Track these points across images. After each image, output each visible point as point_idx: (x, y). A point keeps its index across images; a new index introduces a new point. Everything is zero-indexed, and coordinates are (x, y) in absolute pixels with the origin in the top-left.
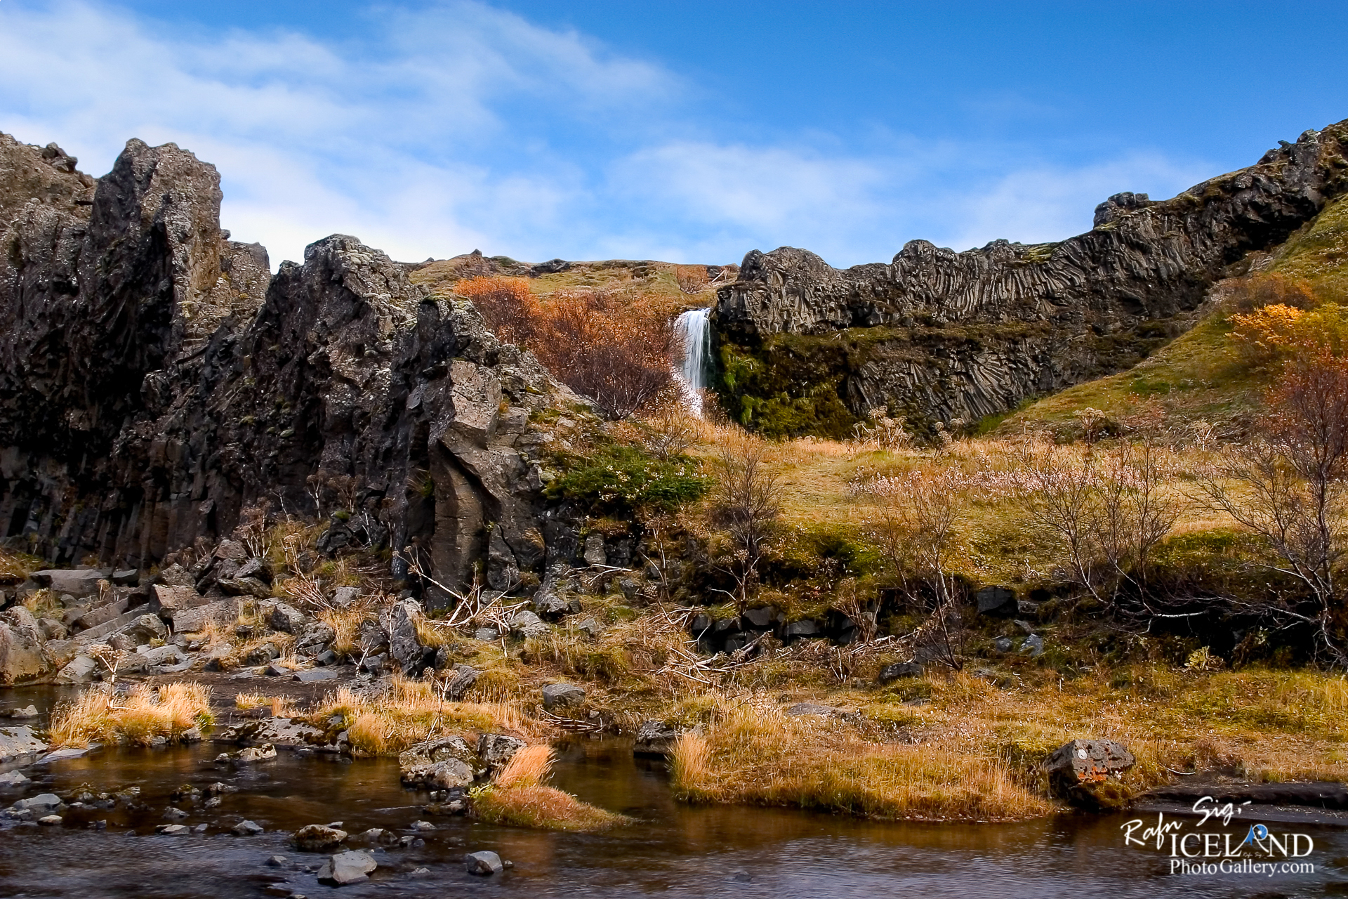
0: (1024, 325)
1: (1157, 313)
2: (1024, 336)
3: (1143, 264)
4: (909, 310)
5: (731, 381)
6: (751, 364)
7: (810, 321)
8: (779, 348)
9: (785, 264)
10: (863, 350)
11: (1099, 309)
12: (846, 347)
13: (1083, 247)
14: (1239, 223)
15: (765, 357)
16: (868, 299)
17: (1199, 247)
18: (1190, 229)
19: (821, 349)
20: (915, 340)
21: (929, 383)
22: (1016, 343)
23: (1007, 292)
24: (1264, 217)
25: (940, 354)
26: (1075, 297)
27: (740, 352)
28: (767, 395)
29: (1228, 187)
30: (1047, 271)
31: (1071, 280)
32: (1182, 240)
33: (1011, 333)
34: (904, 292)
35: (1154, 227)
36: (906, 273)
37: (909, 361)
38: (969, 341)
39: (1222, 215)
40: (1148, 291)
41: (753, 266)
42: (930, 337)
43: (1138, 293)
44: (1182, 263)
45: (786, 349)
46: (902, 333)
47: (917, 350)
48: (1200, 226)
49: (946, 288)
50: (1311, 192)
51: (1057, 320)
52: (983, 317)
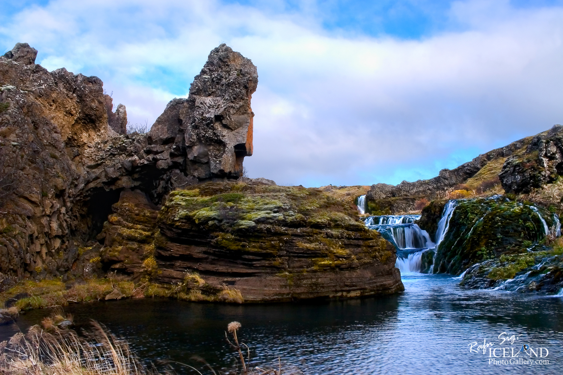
0: (424, 195)
3: (447, 182)
4: (403, 193)
5: (369, 208)
6: (373, 205)
7: (384, 196)
8: (378, 202)
9: (379, 186)
12: (391, 201)
13: (436, 180)
14: (466, 173)
15: (376, 204)
16: (395, 192)
17: (458, 178)
18: (456, 175)
19: (386, 201)
20: (404, 199)
21: (407, 207)
23: (421, 189)
24: (470, 171)
26: (434, 189)
27: (371, 203)
28: (376, 211)
29: (464, 166)
30: (429, 185)
33: (422, 197)
35: (449, 175)
36: (402, 186)
37: (403, 203)
38: (414, 199)
39: (462, 172)
41: (373, 187)
42: (406, 198)
44: (454, 182)
45: (379, 202)
46: (401, 198)
47: (404, 201)
48: (458, 174)
49: (409, 189)
50: (479, 166)
51: (431, 194)
52: (417, 194)
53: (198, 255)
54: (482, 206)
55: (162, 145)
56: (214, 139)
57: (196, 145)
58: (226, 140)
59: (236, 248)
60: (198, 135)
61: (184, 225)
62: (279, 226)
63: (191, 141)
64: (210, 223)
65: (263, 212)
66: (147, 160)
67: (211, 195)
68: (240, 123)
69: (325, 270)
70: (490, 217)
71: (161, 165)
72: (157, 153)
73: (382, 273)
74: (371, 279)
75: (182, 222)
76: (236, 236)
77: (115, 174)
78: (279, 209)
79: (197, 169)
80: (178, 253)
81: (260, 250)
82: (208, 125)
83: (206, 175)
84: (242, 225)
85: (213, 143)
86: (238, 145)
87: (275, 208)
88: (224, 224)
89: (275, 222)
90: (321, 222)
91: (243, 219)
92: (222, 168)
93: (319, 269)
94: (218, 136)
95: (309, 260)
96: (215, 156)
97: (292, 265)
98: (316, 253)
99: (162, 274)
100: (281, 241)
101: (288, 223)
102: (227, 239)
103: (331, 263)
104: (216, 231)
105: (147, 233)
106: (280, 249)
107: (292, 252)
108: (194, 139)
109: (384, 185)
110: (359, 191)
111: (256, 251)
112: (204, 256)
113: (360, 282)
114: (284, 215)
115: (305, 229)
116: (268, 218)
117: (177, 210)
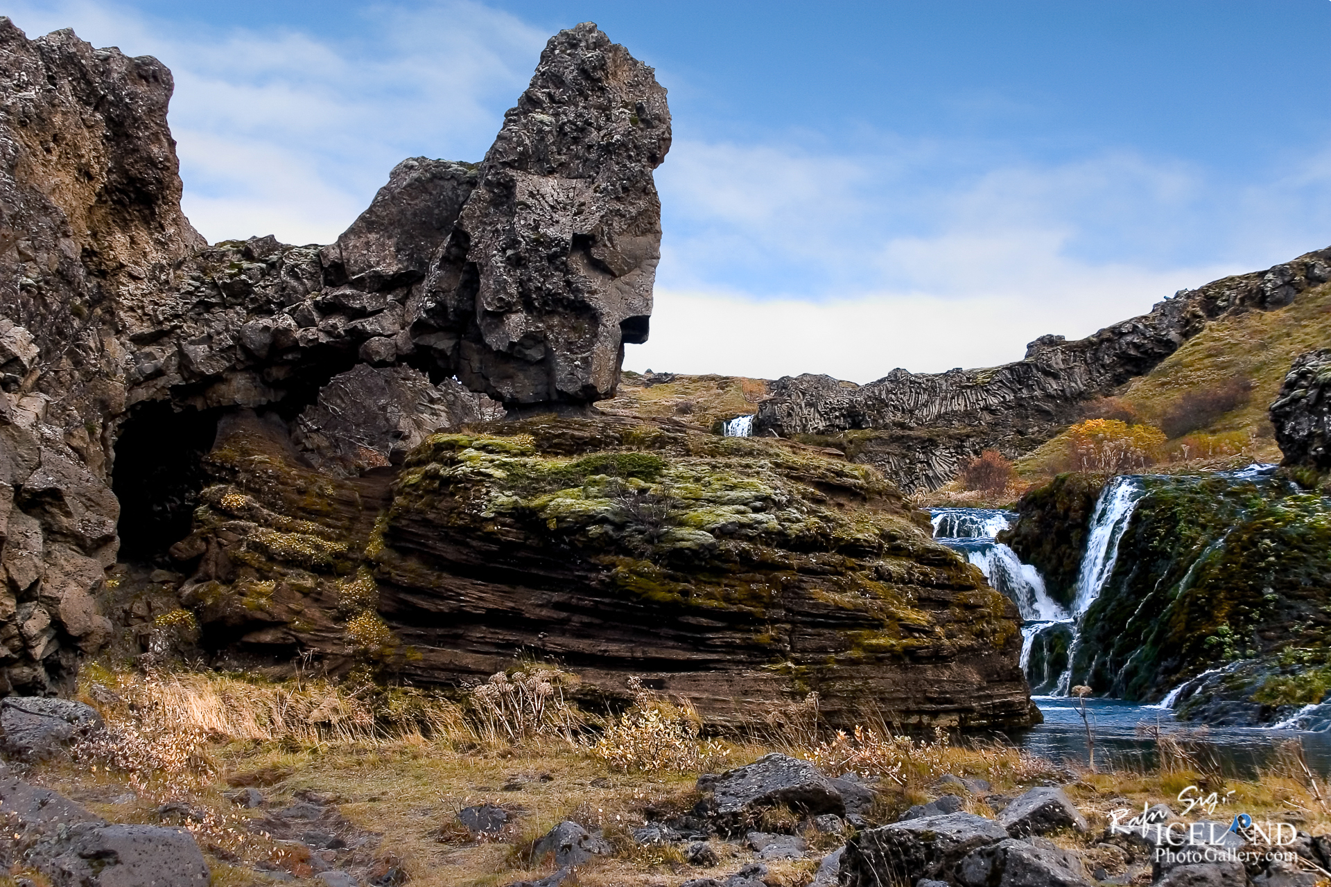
0: (969, 429)
1: (1063, 421)
2: (968, 436)
3: (1053, 386)
4: (890, 417)
7: (822, 425)
9: (805, 386)
10: (857, 446)
11: (1022, 418)
12: (845, 442)
13: (1012, 375)
14: (1124, 358)
16: (862, 410)
17: (1096, 374)
18: (1089, 361)
20: (893, 439)
21: (902, 468)
22: (963, 441)
23: (958, 405)
24: (1141, 353)
25: (910, 448)
26: (1006, 409)
29: (1117, 331)
30: (987, 391)
31: (1004, 397)
32: (1082, 369)
33: (959, 434)
34: (887, 405)
35: (1063, 360)
36: (889, 392)
37: (888, 453)
38: (930, 440)
39: (1112, 352)
40: (1057, 405)
41: (782, 386)
42: (903, 436)
43: (1048, 406)
44: (1081, 386)
46: (884, 434)
47: (894, 445)
48: (1096, 359)
49: (916, 403)
50: (1173, 335)
51: (993, 426)
52: (940, 422)
53: (538, 610)
54: (1219, 502)
55: (377, 291)
56: (564, 298)
57: (516, 312)
58: (597, 302)
59: (668, 596)
60: (521, 285)
61: (508, 532)
62: (768, 545)
63: (501, 300)
64: (593, 530)
65: (725, 508)
66: (328, 333)
67: (569, 453)
68: (635, 258)
69: (880, 660)
70: (1245, 537)
71: (378, 353)
72: (362, 313)
73: (999, 676)
74: (981, 689)
75: (503, 525)
76: (665, 567)
77: (214, 363)
78: (766, 504)
79: (510, 377)
80: (481, 604)
81: (724, 604)
82: (551, 258)
83: (536, 394)
84: (683, 540)
85: (560, 309)
86: (631, 319)
87: (757, 498)
88: (631, 536)
89: (759, 535)
90: (865, 540)
91: (682, 524)
92: (591, 381)
93: (864, 658)
94: (578, 290)
95: (840, 635)
96: (569, 345)
97: (799, 646)
98: (858, 618)
99: (425, 660)
100: (774, 582)
101: (790, 540)
102: (640, 575)
103: (893, 642)
104: (607, 553)
105: (340, 547)
106: (771, 605)
107: (799, 613)
108: (511, 295)
109: (823, 382)
110: (726, 397)
111: (716, 607)
112: (555, 616)
113: (961, 692)
114: (777, 518)
115: (826, 556)
116: (742, 525)
117: (484, 490)
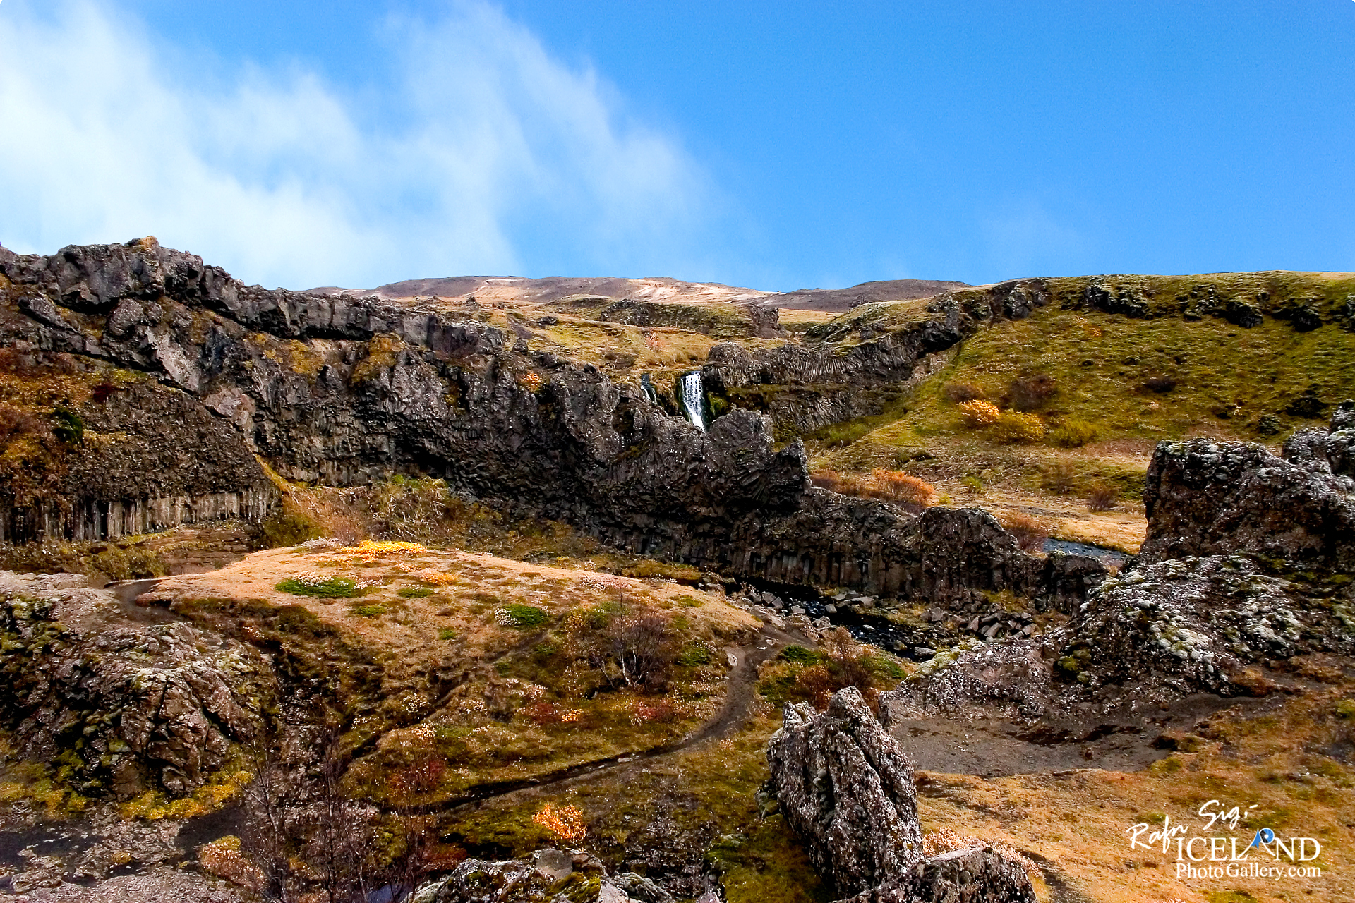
0: (837, 385)
1: (893, 382)
2: (838, 390)
3: (887, 360)
5: (713, 410)
6: (721, 402)
7: (745, 382)
10: (769, 396)
11: (867, 379)
13: (862, 351)
15: (728, 399)
16: (770, 371)
17: (909, 352)
22: (834, 393)
23: (830, 369)
24: (936, 340)
25: (801, 397)
26: (858, 373)
27: (716, 396)
29: (922, 325)
31: (857, 365)
32: (902, 349)
33: (832, 389)
34: (786, 369)
35: (892, 342)
36: (787, 360)
38: (815, 393)
40: (889, 371)
43: (884, 372)
45: (735, 394)
48: (910, 342)
49: (804, 367)
50: (955, 330)
51: (851, 383)
52: (819, 381)
